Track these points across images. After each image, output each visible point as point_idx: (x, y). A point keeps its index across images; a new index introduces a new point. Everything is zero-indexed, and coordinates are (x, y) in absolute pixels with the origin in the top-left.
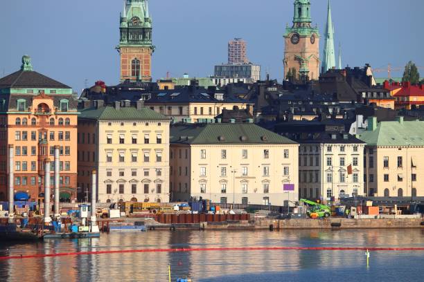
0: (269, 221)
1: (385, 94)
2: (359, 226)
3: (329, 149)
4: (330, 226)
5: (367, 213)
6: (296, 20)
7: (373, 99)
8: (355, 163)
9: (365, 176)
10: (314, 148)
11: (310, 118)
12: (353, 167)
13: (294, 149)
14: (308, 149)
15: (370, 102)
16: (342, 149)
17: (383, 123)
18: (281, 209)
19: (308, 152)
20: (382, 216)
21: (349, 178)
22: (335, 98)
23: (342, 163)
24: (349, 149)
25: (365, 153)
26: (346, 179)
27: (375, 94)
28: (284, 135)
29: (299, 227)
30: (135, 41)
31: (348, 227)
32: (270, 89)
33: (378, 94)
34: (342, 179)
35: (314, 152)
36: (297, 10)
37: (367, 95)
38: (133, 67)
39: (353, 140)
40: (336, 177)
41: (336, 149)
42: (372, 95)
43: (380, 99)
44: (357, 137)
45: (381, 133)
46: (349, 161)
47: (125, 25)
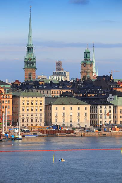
0: (81, 133)
1: (118, 86)
2: (112, 135)
3: (101, 107)
4: (102, 135)
5: (115, 130)
6: (85, 58)
7: (114, 88)
8: (110, 112)
9: (113, 116)
10: (95, 106)
11: (93, 95)
12: (109, 113)
13: (88, 107)
14: (93, 106)
15: (114, 89)
16: (105, 107)
17: (119, 98)
18: (85, 129)
19: (93, 108)
20: (120, 131)
21: (108, 117)
22: (101, 87)
23: (105, 112)
24: (108, 107)
25: (113, 108)
26: (107, 117)
27: (115, 86)
28: (85, 102)
29: (91, 135)
30: (30, 66)
31: (109, 135)
32: (78, 84)
33: (116, 86)
34: (105, 118)
35: (95, 108)
36: (85, 55)
37: (112, 86)
38: (29, 75)
39: (109, 103)
40: (103, 117)
41: (103, 107)
42: (114, 86)
43: (117, 88)
44: (111, 102)
45: (119, 101)
46: (108, 111)
47: (26, 60)
